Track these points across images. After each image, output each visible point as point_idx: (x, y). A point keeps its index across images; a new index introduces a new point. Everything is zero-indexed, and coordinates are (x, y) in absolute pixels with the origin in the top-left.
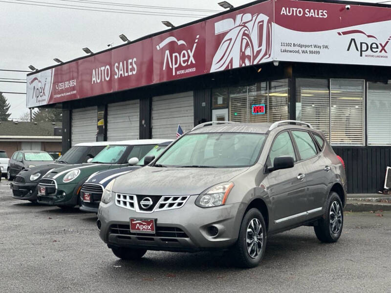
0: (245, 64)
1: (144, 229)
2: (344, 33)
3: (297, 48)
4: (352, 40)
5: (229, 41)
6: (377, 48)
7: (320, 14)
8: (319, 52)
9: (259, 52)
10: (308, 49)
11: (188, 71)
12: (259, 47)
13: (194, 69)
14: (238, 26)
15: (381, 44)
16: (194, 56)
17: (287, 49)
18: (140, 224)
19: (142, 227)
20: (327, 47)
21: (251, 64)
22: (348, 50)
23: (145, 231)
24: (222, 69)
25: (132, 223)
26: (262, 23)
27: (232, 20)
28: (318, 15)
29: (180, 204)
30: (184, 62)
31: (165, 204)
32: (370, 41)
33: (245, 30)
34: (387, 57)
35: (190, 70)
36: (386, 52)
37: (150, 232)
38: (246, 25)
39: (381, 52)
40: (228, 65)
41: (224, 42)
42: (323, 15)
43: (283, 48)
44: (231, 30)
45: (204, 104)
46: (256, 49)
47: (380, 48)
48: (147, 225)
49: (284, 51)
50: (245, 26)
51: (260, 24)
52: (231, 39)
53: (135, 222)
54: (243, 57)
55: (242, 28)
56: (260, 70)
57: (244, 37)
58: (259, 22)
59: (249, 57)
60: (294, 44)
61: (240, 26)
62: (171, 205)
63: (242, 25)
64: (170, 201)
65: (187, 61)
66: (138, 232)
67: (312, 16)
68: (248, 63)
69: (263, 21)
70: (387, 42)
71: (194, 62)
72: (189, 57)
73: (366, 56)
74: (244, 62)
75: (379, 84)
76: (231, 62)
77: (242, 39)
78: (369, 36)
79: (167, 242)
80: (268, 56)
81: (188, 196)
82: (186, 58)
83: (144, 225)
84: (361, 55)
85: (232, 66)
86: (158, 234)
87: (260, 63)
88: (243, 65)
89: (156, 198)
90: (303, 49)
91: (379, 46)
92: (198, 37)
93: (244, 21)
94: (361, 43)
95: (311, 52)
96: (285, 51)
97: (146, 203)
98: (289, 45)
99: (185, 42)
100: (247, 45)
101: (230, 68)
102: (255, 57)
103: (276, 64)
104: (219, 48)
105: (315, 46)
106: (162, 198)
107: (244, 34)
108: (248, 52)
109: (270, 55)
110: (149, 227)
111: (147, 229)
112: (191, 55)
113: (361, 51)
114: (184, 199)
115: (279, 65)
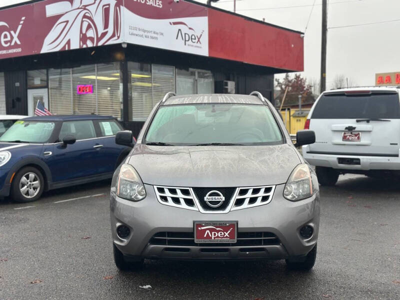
0: (87, 46)
1: (218, 237)
2: (175, 23)
3: (141, 33)
4: (179, 30)
5: (65, 23)
6: (195, 39)
7: (157, 3)
8: (157, 38)
9: (104, 34)
10: (149, 34)
11: (11, 51)
12: (104, 29)
13: (19, 50)
14: (76, 9)
15: (197, 36)
16: (19, 37)
17: (134, 33)
18: (211, 230)
19: (215, 234)
20: (162, 34)
21: (95, 45)
22: (177, 38)
23: (219, 241)
24: (58, 49)
25: (197, 229)
26: (108, 6)
27: (68, 3)
28: (156, 4)
29: (265, 199)
30: (6, 42)
31: (244, 199)
32: (190, 33)
33: (86, 13)
34: (201, 47)
35: (14, 51)
36: (200, 43)
37: (227, 240)
38: (87, 8)
39: (197, 43)
40: (65, 47)
41: (58, 24)
42: (159, 5)
43: (132, 31)
44: (67, 13)
45: (17, 84)
46: (101, 30)
47: (197, 40)
48: (223, 232)
49: (131, 34)
50: (85, 9)
51: (104, 7)
52: (67, 22)
53: (203, 228)
54: (84, 38)
55: (81, 11)
56: (93, 53)
57: (84, 19)
58: (104, 6)
59: (92, 39)
60: (139, 29)
61: (78, 8)
62: (253, 200)
63: (81, 8)
64: (249, 195)
65: (11, 41)
66: (208, 241)
67: (151, 4)
68: (90, 44)
69: (109, 5)
70: (201, 35)
71: (19, 43)
72: (12, 37)
73: (189, 45)
74: (85, 43)
75: (183, 71)
76: (69, 42)
77: (82, 22)
78: (190, 29)
79: (248, 253)
80: (116, 38)
81: (274, 187)
82: (9, 38)
83: (218, 231)
84: (185, 44)
85: (69, 46)
86: (239, 243)
87: (106, 44)
88: (85, 46)
89: (228, 192)
90: (146, 34)
91: (196, 38)
92: (23, 18)
93: (85, 4)
94: (185, 34)
95: (152, 38)
96: (133, 34)
97: (216, 199)
98: (135, 29)
99: (6, 23)
100: (89, 27)
101: (67, 49)
102: (99, 40)
103: (125, 46)
104: (52, 30)
105: (154, 33)
106: (237, 191)
107: (85, 16)
108: (91, 33)
109: (119, 37)
110: (227, 234)
111: (223, 236)
112: (15, 36)
113: (185, 41)
114: (268, 190)
115: (127, 47)
